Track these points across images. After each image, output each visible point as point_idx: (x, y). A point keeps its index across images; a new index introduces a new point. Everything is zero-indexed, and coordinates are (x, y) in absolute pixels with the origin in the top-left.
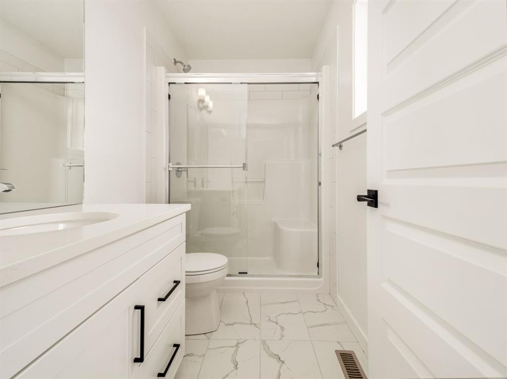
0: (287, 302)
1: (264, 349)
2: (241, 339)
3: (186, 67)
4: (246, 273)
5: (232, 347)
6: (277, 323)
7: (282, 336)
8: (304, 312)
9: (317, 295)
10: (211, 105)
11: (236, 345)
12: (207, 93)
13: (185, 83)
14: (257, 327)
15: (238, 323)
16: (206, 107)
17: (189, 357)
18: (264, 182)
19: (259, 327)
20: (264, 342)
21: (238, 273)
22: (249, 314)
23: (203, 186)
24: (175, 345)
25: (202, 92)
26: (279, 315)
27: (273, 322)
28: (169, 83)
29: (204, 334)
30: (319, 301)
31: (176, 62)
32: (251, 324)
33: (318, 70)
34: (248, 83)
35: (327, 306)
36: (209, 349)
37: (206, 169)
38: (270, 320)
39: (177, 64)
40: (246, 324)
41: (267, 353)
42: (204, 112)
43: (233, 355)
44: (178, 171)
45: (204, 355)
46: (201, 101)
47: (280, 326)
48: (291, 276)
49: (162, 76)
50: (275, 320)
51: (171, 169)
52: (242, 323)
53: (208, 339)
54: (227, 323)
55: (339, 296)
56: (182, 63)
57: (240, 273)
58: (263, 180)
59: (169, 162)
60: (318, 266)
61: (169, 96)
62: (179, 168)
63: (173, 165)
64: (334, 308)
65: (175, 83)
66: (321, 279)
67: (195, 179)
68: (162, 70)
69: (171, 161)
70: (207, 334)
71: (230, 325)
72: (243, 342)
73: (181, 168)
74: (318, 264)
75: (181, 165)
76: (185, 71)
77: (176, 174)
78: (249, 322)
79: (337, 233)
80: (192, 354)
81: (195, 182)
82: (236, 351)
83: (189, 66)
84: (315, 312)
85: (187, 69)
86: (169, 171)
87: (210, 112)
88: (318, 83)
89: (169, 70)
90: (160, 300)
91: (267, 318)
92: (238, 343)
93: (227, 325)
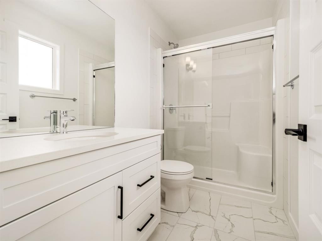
0: (241, 207)
1: (215, 236)
2: (200, 224)
3: (175, 46)
4: (212, 179)
5: (193, 227)
6: (229, 220)
7: (231, 231)
8: (254, 218)
9: (270, 208)
10: (194, 66)
11: (196, 227)
12: (192, 59)
13: (173, 55)
14: (213, 218)
15: (201, 212)
16: (191, 69)
17: (165, 224)
18: (230, 116)
19: (215, 219)
20: (216, 231)
21: (205, 178)
22: (210, 208)
23: (189, 118)
24: (151, 215)
25: (188, 59)
26: (232, 215)
27: (226, 218)
28: (164, 57)
29: (177, 213)
30: (271, 213)
31: (170, 44)
32: (210, 215)
33: (274, 24)
34: (213, 48)
35: (277, 219)
36: (178, 223)
37: (192, 107)
38: (224, 216)
39: (171, 45)
40: (206, 214)
41: (217, 239)
42: (190, 72)
43: (192, 232)
44: (171, 109)
45: (174, 226)
46: (188, 65)
47: (231, 223)
48: (249, 189)
49: (159, 53)
50: (229, 218)
51: (164, 108)
52: (203, 213)
53: (179, 217)
54: (193, 210)
55: (290, 214)
56: (173, 44)
57: (207, 178)
58: (229, 115)
59: (163, 104)
60: (272, 185)
61: (164, 65)
62: (171, 107)
63: (165, 106)
64: (285, 223)
65: (167, 57)
66: (274, 196)
67: (184, 114)
68: (160, 50)
69: (165, 103)
70: (179, 213)
71: (195, 212)
72: (201, 226)
73: (173, 108)
74: (272, 183)
75: (172, 106)
76: (175, 48)
77: (169, 111)
78: (208, 213)
79: (289, 160)
80: (167, 223)
81: (184, 117)
82: (195, 230)
83: (177, 44)
84: (265, 221)
85: (176, 46)
86: (163, 110)
87: (194, 71)
88: (272, 35)
89: (164, 49)
90: (138, 185)
91: (223, 215)
92: (197, 226)
93: (193, 211)
